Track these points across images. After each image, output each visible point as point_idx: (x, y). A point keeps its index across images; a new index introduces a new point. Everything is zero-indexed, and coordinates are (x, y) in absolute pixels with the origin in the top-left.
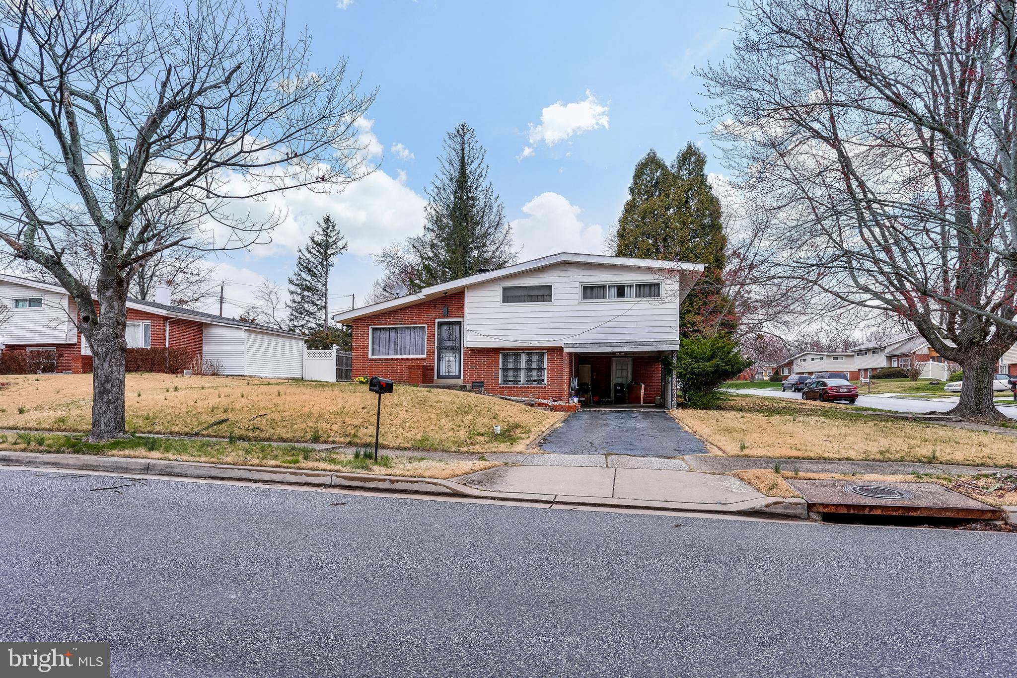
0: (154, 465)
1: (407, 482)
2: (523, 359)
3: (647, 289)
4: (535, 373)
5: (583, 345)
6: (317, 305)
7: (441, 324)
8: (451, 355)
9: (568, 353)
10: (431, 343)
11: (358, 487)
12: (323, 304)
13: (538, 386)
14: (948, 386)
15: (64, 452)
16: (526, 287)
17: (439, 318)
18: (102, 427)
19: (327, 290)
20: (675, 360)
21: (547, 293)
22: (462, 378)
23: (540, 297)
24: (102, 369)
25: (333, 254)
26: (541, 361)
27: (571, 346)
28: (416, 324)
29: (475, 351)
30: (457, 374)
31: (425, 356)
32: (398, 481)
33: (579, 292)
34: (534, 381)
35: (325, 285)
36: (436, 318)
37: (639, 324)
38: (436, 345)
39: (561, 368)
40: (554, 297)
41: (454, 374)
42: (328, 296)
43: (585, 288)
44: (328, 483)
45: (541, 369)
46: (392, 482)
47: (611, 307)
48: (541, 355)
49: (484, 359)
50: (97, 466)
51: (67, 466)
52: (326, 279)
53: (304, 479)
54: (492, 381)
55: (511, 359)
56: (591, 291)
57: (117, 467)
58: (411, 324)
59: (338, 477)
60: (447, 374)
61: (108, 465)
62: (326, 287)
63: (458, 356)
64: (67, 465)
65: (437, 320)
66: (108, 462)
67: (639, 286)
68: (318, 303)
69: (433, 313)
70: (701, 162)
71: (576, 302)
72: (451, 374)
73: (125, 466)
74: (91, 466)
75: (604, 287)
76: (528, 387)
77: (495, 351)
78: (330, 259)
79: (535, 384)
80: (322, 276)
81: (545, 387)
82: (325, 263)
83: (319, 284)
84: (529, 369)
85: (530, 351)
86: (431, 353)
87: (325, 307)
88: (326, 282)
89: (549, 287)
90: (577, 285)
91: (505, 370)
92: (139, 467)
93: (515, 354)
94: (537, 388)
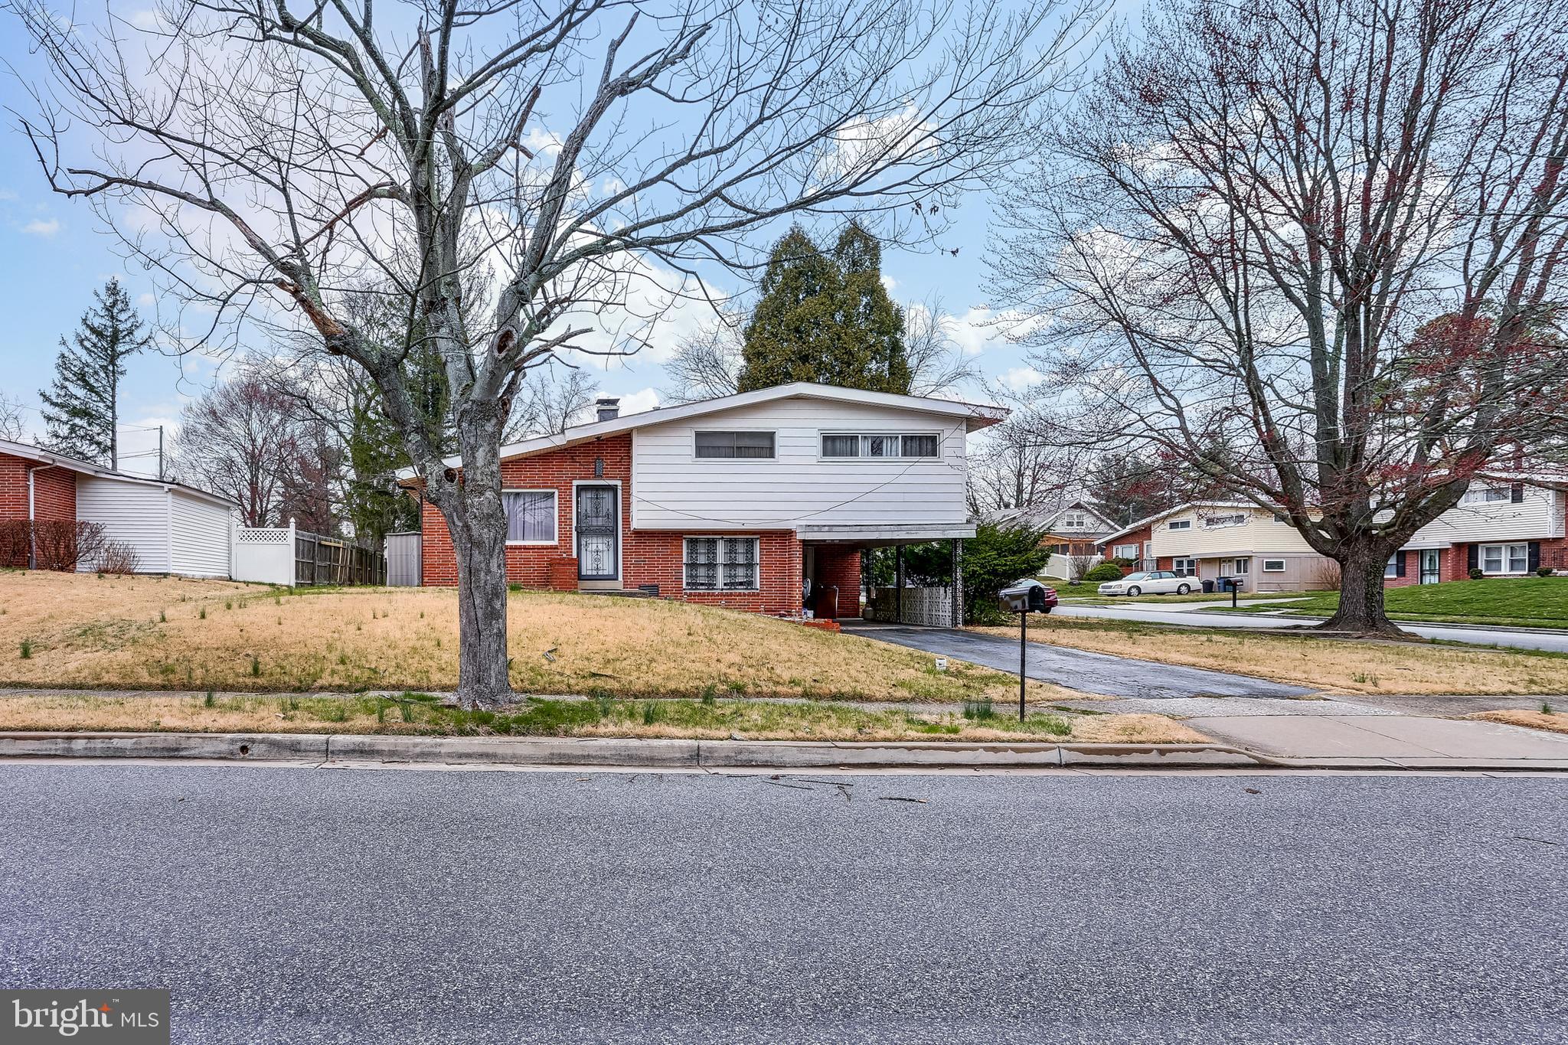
2: (721, 548)
3: (918, 443)
4: (740, 572)
7: (581, 489)
8: (600, 541)
9: (800, 541)
10: (564, 520)
13: (746, 592)
16: (733, 433)
17: (580, 478)
20: (960, 552)
21: (766, 443)
22: (620, 578)
23: (751, 450)
26: (750, 552)
27: (808, 528)
28: (539, 487)
29: (644, 536)
30: (611, 573)
31: (555, 542)
33: (818, 443)
34: (741, 584)
36: (575, 478)
37: (909, 497)
38: (574, 524)
39: (785, 566)
40: (778, 451)
41: (606, 573)
43: (826, 439)
45: (750, 566)
47: (862, 470)
48: (750, 543)
49: (657, 548)
54: (671, 585)
55: (702, 549)
56: (836, 445)
58: (530, 487)
60: (595, 573)
63: (611, 542)
65: (575, 483)
67: (905, 438)
69: (568, 470)
71: (814, 461)
72: (600, 573)
75: (854, 439)
76: (731, 594)
77: (676, 535)
79: (741, 590)
81: (758, 594)
84: (731, 565)
85: (732, 537)
86: (565, 537)
89: (770, 436)
90: (815, 433)
91: (692, 566)
93: (707, 541)
94: (745, 595)
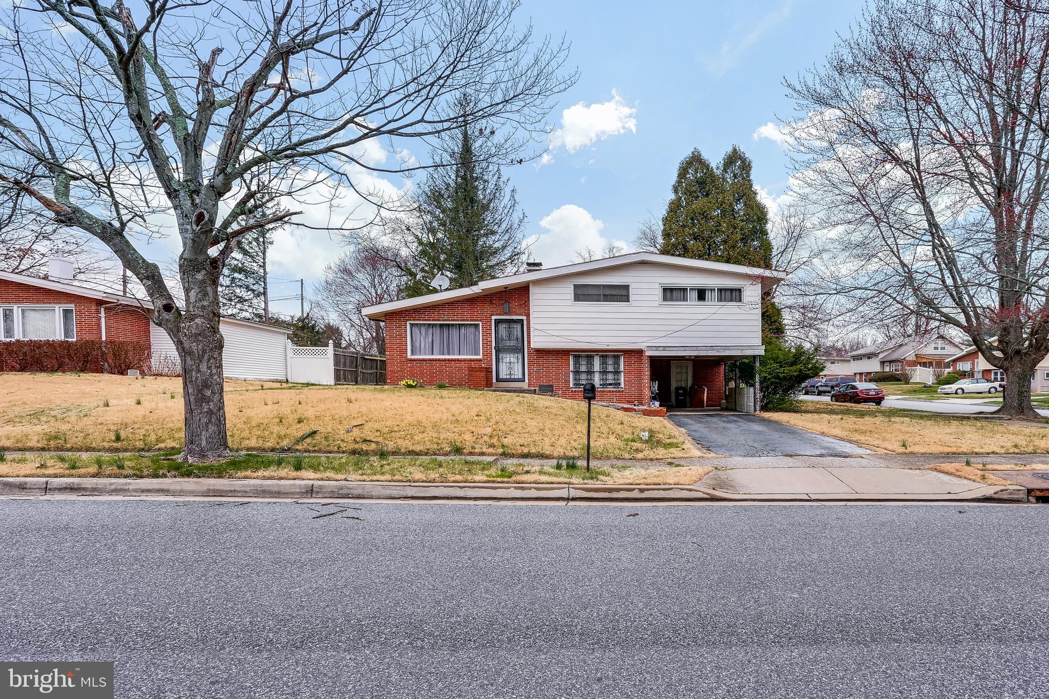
0: (321, 487)
1: (659, 489)
2: (597, 363)
3: (728, 293)
4: (610, 376)
5: (667, 349)
6: (253, 291)
7: (498, 322)
8: (512, 355)
9: (648, 357)
10: (487, 343)
11: (602, 498)
12: (262, 291)
13: (614, 389)
14: (941, 389)
15: (164, 476)
16: (600, 285)
17: (497, 315)
18: (204, 443)
19: (265, 273)
20: (758, 364)
21: (624, 293)
22: (527, 381)
23: (615, 297)
24: (199, 371)
25: (272, 229)
26: (617, 363)
27: (654, 348)
28: (467, 320)
29: (542, 353)
30: (520, 376)
31: (480, 357)
32: (648, 490)
33: (660, 293)
34: (610, 384)
35: (263, 266)
36: (493, 315)
37: (721, 328)
38: (494, 345)
39: (640, 372)
40: (631, 298)
41: (516, 377)
42: (268, 280)
43: (665, 290)
44: (565, 496)
45: (617, 372)
46: (642, 491)
47: (691, 310)
48: (617, 358)
49: (552, 361)
50: (231, 491)
51: (182, 493)
52: (264, 259)
53: (534, 493)
54: (561, 385)
55: (583, 362)
56: (671, 293)
57: (264, 492)
58: (462, 320)
59: (576, 489)
60: (509, 377)
61: (248, 489)
62: (265, 270)
63: (520, 357)
64: (182, 491)
65: (494, 318)
66: (248, 485)
67: (720, 290)
68: (255, 287)
69: (488, 309)
70: (746, 167)
71: (657, 304)
72: (513, 377)
73: (276, 489)
74: (221, 491)
75: (685, 290)
76: (604, 391)
77: (565, 353)
78: (268, 235)
79: (611, 388)
80: (258, 255)
81: (622, 391)
82: (261, 240)
83: (255, 264)
84: (604, 372)
85: (605, 354)
86: (487, 354)
87: (265, 294)
88: (264, 263)
89: (627, 287)
90: (657, 286)
91: (577, 372)
92: (298, 490)
93: (587, 356)
94: (613, 392)
